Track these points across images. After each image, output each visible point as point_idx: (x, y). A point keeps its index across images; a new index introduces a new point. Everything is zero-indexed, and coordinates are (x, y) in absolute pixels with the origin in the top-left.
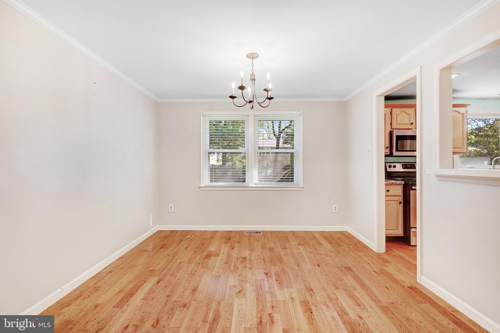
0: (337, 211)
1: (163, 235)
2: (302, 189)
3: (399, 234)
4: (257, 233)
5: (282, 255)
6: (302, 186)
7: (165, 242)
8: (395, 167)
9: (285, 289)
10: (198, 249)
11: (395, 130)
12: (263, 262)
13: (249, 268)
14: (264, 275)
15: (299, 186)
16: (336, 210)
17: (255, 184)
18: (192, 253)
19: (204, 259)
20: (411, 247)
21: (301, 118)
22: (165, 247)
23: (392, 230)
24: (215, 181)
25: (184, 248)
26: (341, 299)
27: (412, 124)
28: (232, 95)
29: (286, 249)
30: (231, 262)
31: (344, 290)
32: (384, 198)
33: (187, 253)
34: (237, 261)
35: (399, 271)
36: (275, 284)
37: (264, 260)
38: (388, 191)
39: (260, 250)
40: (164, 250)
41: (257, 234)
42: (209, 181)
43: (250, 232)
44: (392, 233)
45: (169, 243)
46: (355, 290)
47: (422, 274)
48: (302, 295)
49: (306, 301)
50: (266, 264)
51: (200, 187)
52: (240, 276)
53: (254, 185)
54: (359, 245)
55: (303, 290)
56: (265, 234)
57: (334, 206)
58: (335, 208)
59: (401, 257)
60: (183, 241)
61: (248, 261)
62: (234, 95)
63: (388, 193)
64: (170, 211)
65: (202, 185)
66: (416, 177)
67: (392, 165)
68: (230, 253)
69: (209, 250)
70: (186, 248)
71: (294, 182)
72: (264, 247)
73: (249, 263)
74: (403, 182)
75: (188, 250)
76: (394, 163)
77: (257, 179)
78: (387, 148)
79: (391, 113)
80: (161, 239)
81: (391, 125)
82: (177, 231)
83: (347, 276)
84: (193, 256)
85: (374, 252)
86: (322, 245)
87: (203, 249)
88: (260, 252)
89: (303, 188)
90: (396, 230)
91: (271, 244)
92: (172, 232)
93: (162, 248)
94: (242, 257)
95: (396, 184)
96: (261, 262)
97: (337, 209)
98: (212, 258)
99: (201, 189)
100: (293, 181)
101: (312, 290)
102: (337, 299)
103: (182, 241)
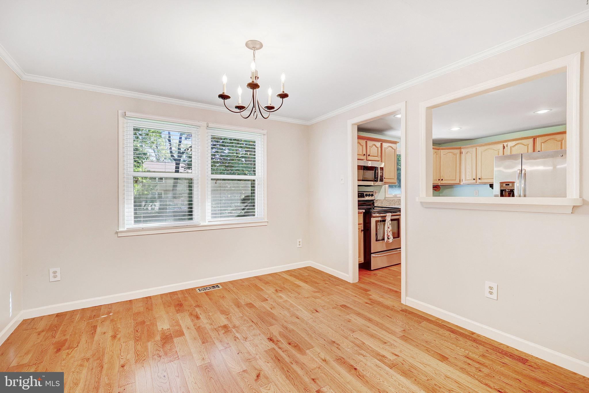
0: (301, 246)
1: (41, 326)
2: (267, 224)
4: (213, 287)
5: (270, 310)
6: (266, 220)
7: (59, 337)
9: (307, 351)
10: (139, 334)
12: (254, 326)
13: (242, 338)
14: (269, 341)
15: (262, 221)
16: (299, 245)
17: (209, 222)
18: (132, 343)
19: (163, 345)
20: (372, 272)
21: (265, 138)
22: (65, 347)
24: (144, 221)
25: (110, 339)
26: (367, 343)
27: (364, 155)
29: (267, 300)
30: (211, 338)
31: (360, 331)
33: (124, 345)
34: (219, 334)
35: (382, 297)
36: (291, 350)
37: (253, 322)
39: (236, 310)
40: (68, 354)
41: (215, 289)
42: (133, 221)
43: (205, 288)
45: (68, 337)
46: (369, 327)
48: (330, 352)
49: (339, 358)
50: (260, 327)
51: (117, 233)
52: (240, 354)
53: (207, 223)
54: (334, 279)
55: (326, 346)
56: (226, 286)
57: (298, 240)
58: (300, 242)
60: (98, 327)
61: (233, 330)
64: (52, 279)
65: (121, 229)
68: (198, 326)
69: (160, 329)
70: (114, 337)
71: (256, 216)
72: (238, 304)
73: (237, 332)
74: (364, 211)
75: (119, 339)
77: (210, 214)
80: (43, 333)
82: (73, 313)
83: (350, 315)
84: (139, 347)
85: (350, 283)
86: (300, 286)
87: (148, 330)
88: (240, 313)
89: (268, 222)
91: (244, 299)
92: (58, 315)
93: (59, 350)
94: (221, 327)
96: (251, 326)
98: (175, 340)
99: (119, 235)
100: (254, 215)
101: (334, 342)
102: (364, 343)
103: (95, 327)
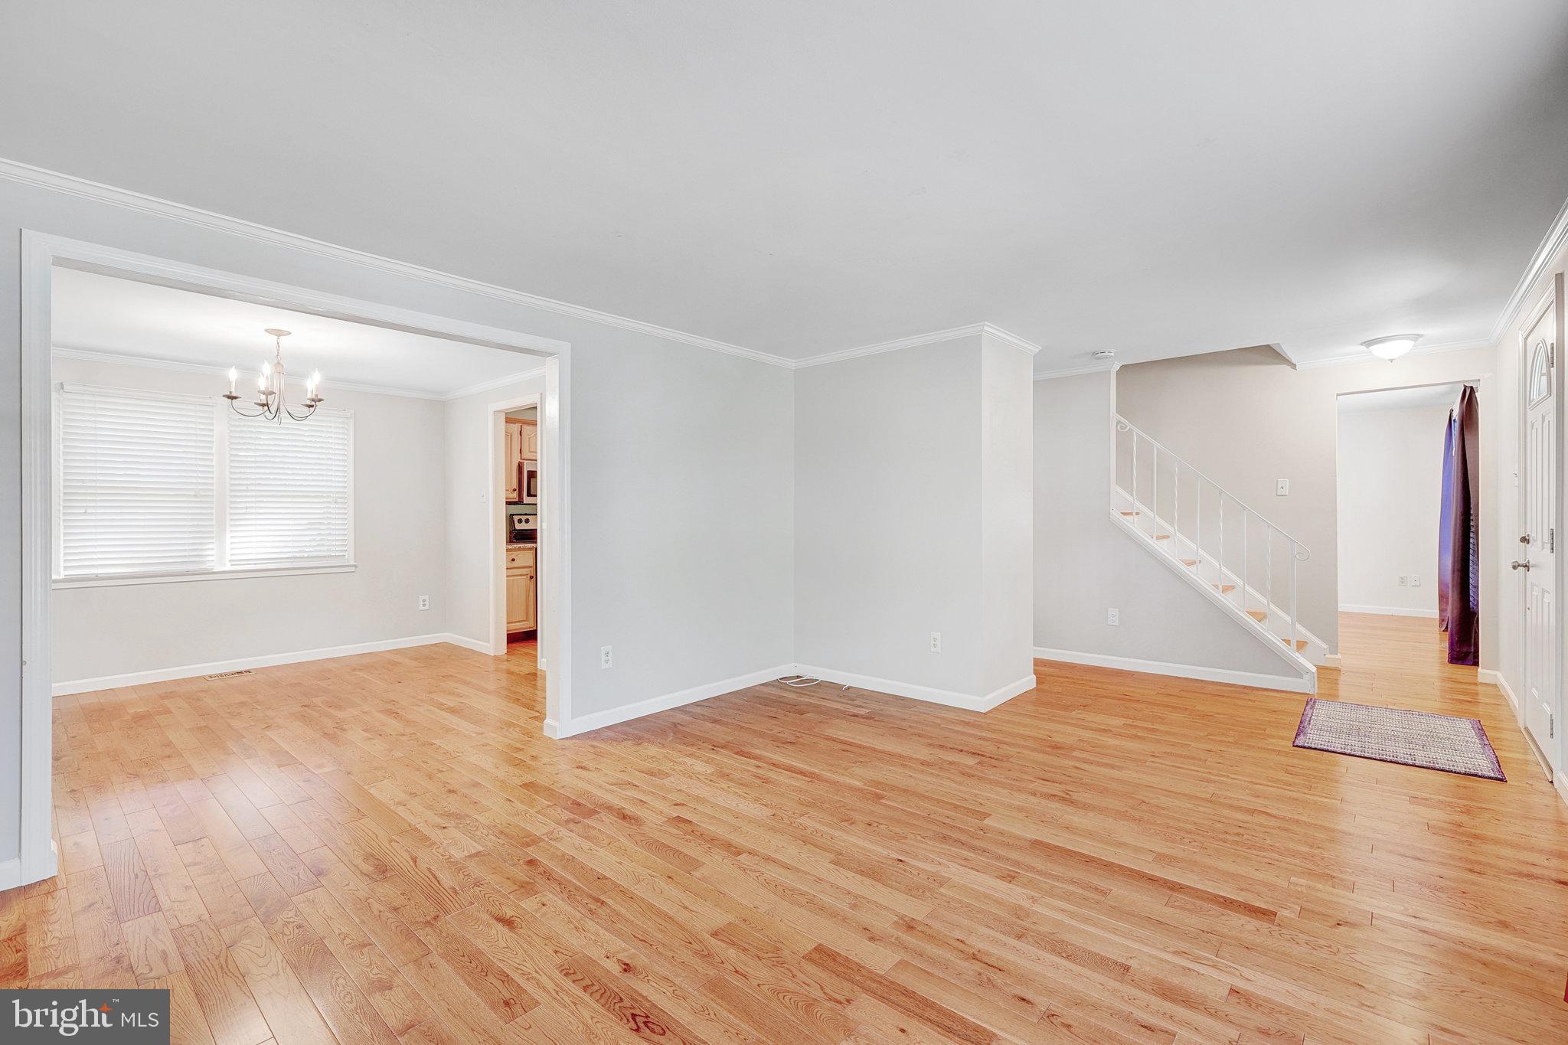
0: (427, 607)
2: (353, 569)
3: (530, 627)
4: (239, 673)
6: (352, 563)
8: (527, 521)
11: (526, 462)
15: (344, 564)
16: (424, 605)
17: (231, 565)
21: (352, 421)
23: (519, 622)
28: (230, 392)
32: (504, 572)
38: (513, 560)
41: (241, 675)
43: (223, 674)
44: (518, 627)
47: (542, 657)
53: (228, 567)
56: (266, 671)
57: (421, 599)
58: (424, 601)
59: (527, 654)
62: (234, 394)
63: (515, 564)
65: (57, 577)
66: (536, 538)
67: (524, 518)
76: (526, 514)
78: (515, 490)
79: (521, 432)
81: (521, 452)
85: (489, 655)
89: (356, 566)
90: (525, 621)
95: (524, 549)
97: (427, 603)
99: (54, 586)
